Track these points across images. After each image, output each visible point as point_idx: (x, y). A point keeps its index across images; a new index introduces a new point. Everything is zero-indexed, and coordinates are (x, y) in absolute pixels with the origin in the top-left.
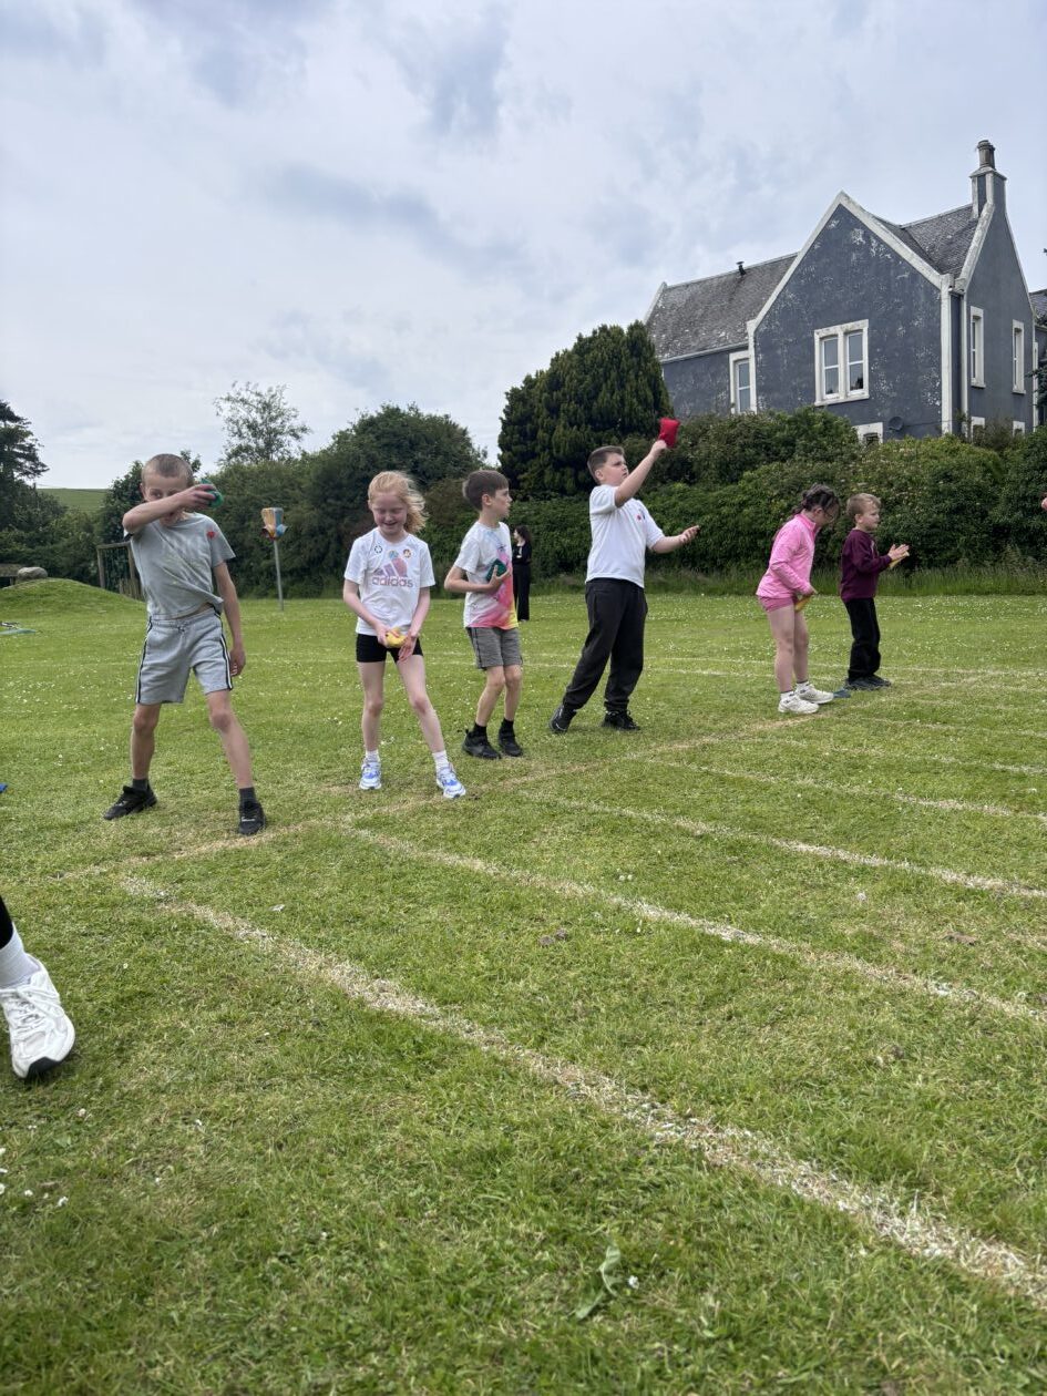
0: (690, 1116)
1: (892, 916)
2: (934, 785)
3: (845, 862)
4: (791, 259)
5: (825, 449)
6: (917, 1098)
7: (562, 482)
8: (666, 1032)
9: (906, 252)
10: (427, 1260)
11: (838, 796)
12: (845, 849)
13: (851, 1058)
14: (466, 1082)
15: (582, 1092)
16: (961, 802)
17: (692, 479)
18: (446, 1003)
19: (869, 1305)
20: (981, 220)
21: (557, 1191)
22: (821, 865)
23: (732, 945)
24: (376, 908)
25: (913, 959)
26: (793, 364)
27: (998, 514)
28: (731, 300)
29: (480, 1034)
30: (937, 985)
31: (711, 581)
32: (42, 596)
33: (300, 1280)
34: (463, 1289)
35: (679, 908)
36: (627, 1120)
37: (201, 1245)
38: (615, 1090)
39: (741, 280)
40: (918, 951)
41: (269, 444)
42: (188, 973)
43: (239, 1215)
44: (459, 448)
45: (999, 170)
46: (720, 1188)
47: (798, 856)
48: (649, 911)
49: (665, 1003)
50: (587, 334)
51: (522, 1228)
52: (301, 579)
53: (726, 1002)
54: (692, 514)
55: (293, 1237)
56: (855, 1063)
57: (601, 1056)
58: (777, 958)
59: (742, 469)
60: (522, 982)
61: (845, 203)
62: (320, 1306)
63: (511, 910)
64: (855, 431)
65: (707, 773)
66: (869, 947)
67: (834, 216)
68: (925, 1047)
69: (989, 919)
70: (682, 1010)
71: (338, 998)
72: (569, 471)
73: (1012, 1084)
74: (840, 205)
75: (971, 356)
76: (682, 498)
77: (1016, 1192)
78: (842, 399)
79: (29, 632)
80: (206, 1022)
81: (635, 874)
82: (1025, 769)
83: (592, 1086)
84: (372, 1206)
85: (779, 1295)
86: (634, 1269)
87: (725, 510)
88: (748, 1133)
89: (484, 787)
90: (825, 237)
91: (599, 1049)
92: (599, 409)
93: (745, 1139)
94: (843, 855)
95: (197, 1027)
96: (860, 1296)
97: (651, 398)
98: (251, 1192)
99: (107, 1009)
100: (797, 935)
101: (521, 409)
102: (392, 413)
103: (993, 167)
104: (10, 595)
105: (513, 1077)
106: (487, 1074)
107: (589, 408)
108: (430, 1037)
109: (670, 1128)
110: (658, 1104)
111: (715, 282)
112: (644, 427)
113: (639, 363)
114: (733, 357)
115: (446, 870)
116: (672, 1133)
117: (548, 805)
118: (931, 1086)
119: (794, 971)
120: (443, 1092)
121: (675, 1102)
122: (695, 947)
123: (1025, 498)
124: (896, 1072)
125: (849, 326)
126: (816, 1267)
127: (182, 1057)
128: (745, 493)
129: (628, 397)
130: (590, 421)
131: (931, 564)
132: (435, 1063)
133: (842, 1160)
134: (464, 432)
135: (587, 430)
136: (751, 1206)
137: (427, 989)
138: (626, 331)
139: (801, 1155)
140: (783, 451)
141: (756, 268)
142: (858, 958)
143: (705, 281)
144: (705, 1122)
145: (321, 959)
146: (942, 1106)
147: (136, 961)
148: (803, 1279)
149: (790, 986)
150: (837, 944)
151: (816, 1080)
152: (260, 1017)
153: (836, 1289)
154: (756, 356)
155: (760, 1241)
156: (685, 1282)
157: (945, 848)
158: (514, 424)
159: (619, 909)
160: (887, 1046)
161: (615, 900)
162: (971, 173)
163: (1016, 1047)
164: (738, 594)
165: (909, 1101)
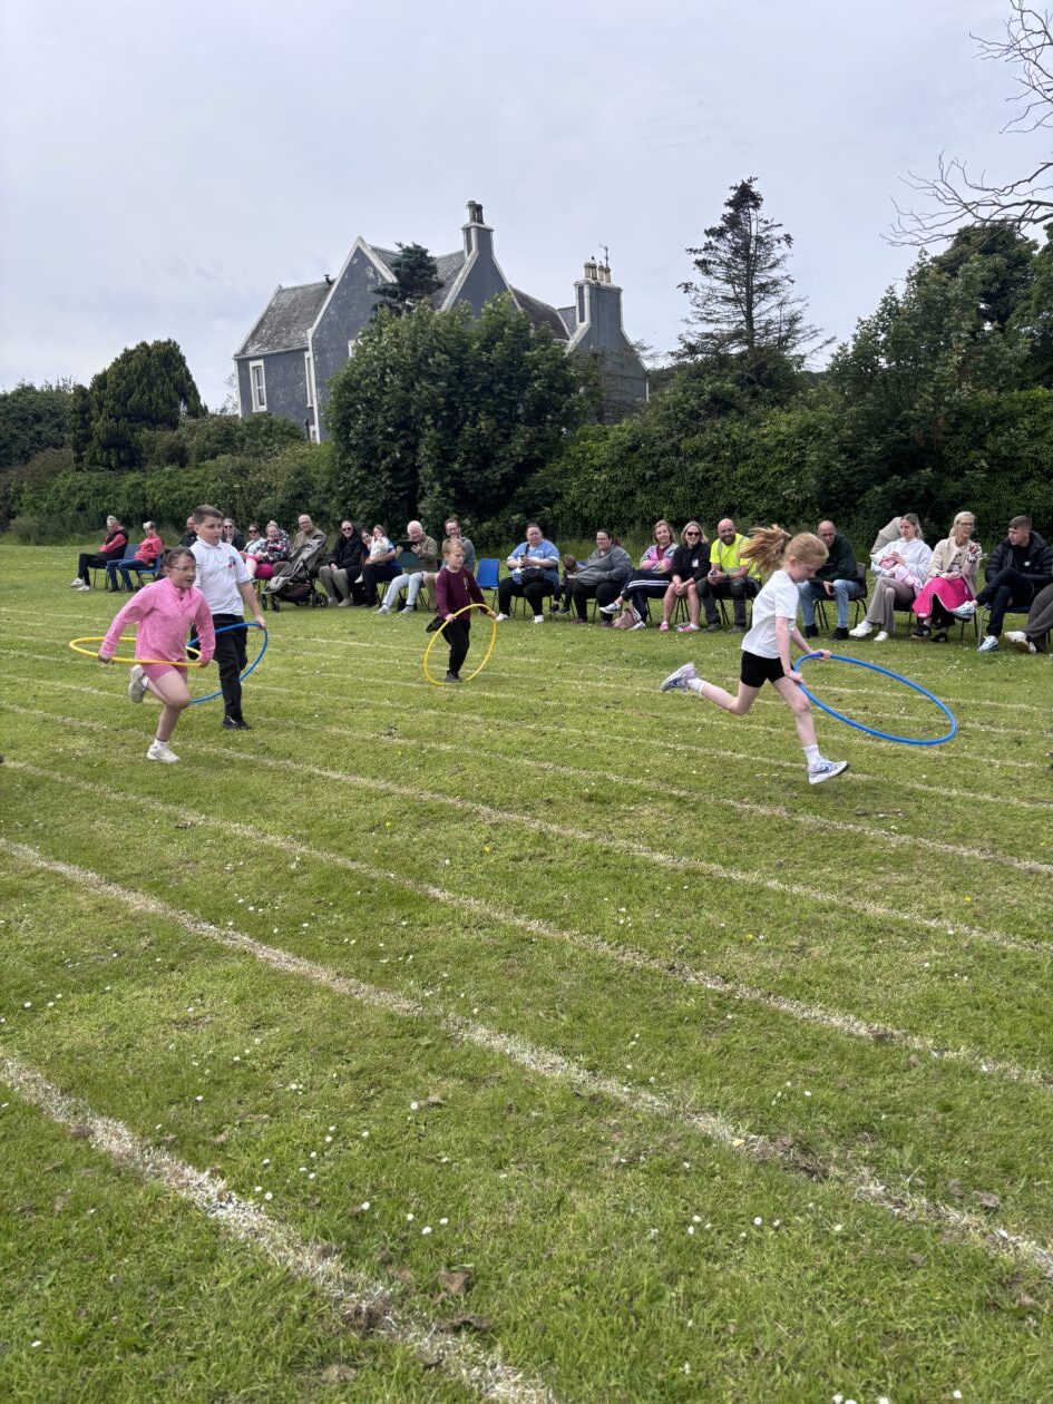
7: (108, 459)
17: (181, 464)
20: (465, 264)
26: (337, 365)
45: (487, 223)
50: (132, 347)
54: (171, 490)
61: (361, 246)
67: (355, 256)
72: (113, 450)
74: (359, 247)
76: (169, 477)
90: (350, 269)
92: (132, 406)
102: (26, 391)
103: (481, 221)
107: (124, 404)
113: (168, 372)
114: (306, 354)
130: (127, 415)
135: (123, 422)
140: (237, 446)
143: (306, 287)
154: (314, 357)
158: (78, 413)
162: (461, 226)
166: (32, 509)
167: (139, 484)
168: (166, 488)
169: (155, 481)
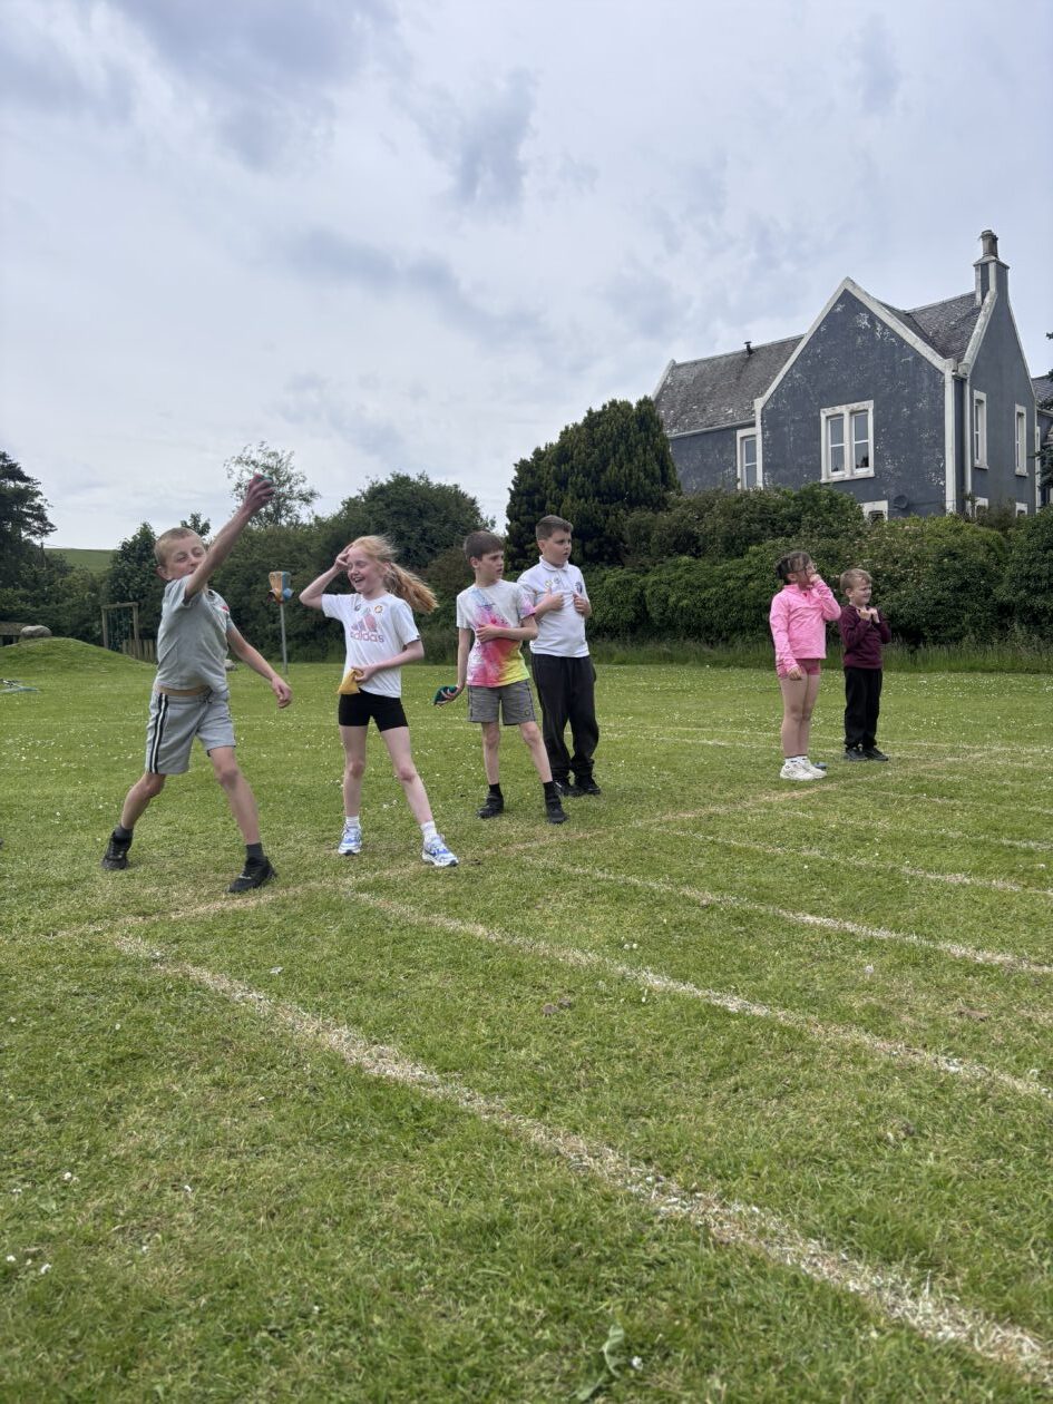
0: (696, 1190)
1: (900, 990)
2: (942, 859)
3: (853, 934)
4: (797, 341)
5: (832, 526)
6: (928, 1176)
8: (672, 1103)
9: (910, 337)
10: (423, 1337)
11: (845, 868)
12: (853, 922)
13: (860, 1134)
14: (466, 1151)
15: (584, 1164)
16: (969, 876)
17: (698, 553)
18: (446, 1070)
19: (880, 1389)
20: (983, 307)
21: (559, 1267)
22: (828, 937)
23: (739, 1016)
24: (376, 973)
25: (922, 1033)
26: (799, 442)
27: (1002, 593)
28: (738, 378)
29: (480, 1103)
30: (948, 1061)
31: (716, 653)
32: (44, 655)
33: (290, 1355)
34: (460, 1368)
35: (684, 979)
36: (630, 1194)
37: (189, 1317)
38: (619, 1162)
39: (748, 360)
40: (926, 1025)
41: (277, 511)
42: (182, 1035)
43: (228, 1287)
44: (468, 517)
45: (1002, 259)
46: (727, 1266)
47: (805, 927)
48: (655, 981)
49: (670, 1074)
51: (522, 1304)
52: (305, 643)
53: (732, 1074)
54: (699, 587)
55: (283, 1310)
56: (865, 1139)
57: (604, 1127)
58: (784, 1030)
59: (748, 544)
60: (524, 1051)
61: (850, 289)
62: (311, 1383)
63: (513, 977)
64: (860, 507)
65: (713, 842)
66: (877, 1020)
67: (840, 300)
68: (936, 1123)
69: (1000, 995)
70: (687, 1082)
71: (335, 1062)
73: (1025, 1163)
74: (846, 290)
75: (974, 438)
76: (688, 571)
77: (1030, 1274)
78: (847, 477)
79: (30, 690)
80: (199, 1085)
81: (640, 943)
82: (1033, 844)
83: (595, 1157)
84: (367, 1280)
85: (787, 1378)
86: (637, 1349)
87: (730, 584)
88: (756, 1209)
89: (487, 852)
90: (830, 320)
91: (602, 1120)
92: (607, 482)
93: (752, 1216)
94: (850, 927)
95: (190, 1090)
96: (871, 1380)
97: (658, 473)
98: (241, 1263)
99: (98, 1071)
100: (805, 1007)
101: (529, 480)
102: (402, 482)
103: (996, 256)
104: (13, 653)
105: (514, 1147)
106: (487, 1143)
108: (429, 1105)
109: (676, 1203)
110: (662, 1177)
111: (724, 360)
112: (651, 500)
113: (647, 438)
114: (740, 433)
115: (447, 936)
116: (677, 1208)
117: (552, 873)
118: (942, 1164)
119: (801, 1044)
120: (442, 1162)
121: (680, 1176)
122: (701, 1018)
123: (1028, 577)
124: (906, 1149)
125: (855, 406)
126: (826, 1349)
127: (172, 1122)
128: (751, 567)
129: (635, 471)
130: (598, 493)
131: (937, 641)
132: (434, 1131)
133: (853, 1240)
134: (473, 502)
136: (758, 1286)
137: (424, 1055)
138: (634, 406)
139: (810, 1233)
140: (789, 526)
141: (762, 348)
142: (867, 1031)
143: (714, 359)
144: (711, 1197)
145: (317, 1024)
146: (955, 1185)
147: (129, 1022)
148: (813, 1362)
149: (798, 1059)
150: (844, 1017)
151: (824, 1155)
152: (254, 1081)
153: (847, 1372)
154: (763, 433)
155: (768, 1322)
156: (691, 1364)
157: (953, 922)
158: (523, 495)
159: (623, 979)
160: (897, 1122)
161: (620, 969)
162: (974, 261)
163: (1029, 1126)
164: (742, 666)
165: (921, 1179)
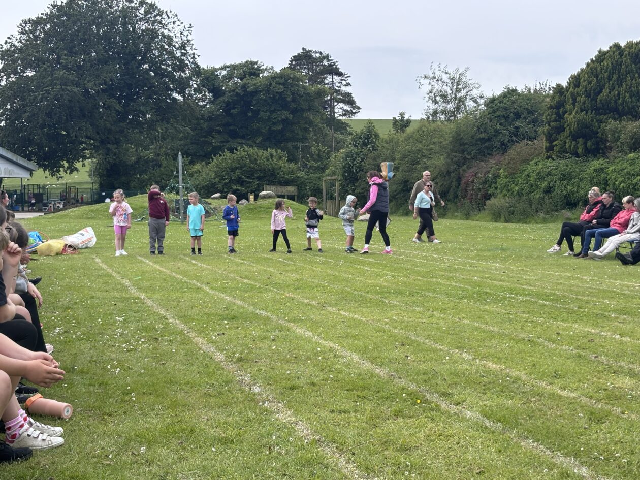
72: (581, 140)
92: (601, 100)
129: (622, 93)
130: (595, 108)
158: (554, 108)
166: (505, 192)
167: (602, 169)
168: (628, 173)
169: (619, 167)
